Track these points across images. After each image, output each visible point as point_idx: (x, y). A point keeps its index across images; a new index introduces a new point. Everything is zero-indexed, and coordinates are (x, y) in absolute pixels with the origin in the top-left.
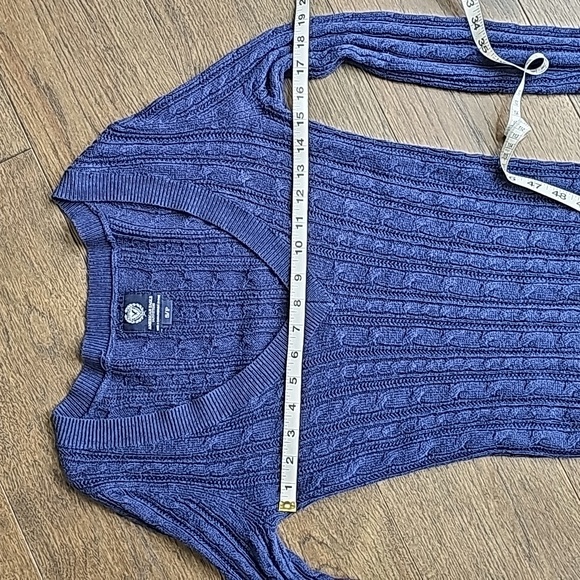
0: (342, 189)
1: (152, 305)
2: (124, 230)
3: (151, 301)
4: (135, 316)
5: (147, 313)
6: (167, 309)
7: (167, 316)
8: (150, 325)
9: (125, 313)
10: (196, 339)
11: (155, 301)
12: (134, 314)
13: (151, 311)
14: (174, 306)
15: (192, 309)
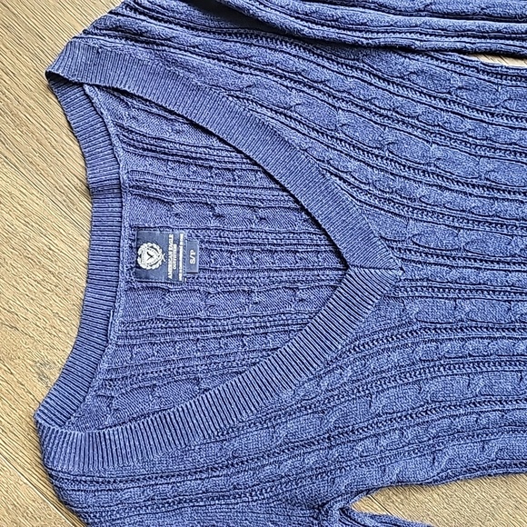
0: (428, 131)
1: (172, 247)
2: (136, 144)
3: (171, 241)
4: (151, 261)
5: (167, 257)
6: (192, 253)
7: (192, 262)
8: (170, 273)
9: (138, 256)
10: (230, 292)
11: (177, 241)
12: (149, 257)
13: (172, 255)
14: (201, 249)
15: (225, 254)
